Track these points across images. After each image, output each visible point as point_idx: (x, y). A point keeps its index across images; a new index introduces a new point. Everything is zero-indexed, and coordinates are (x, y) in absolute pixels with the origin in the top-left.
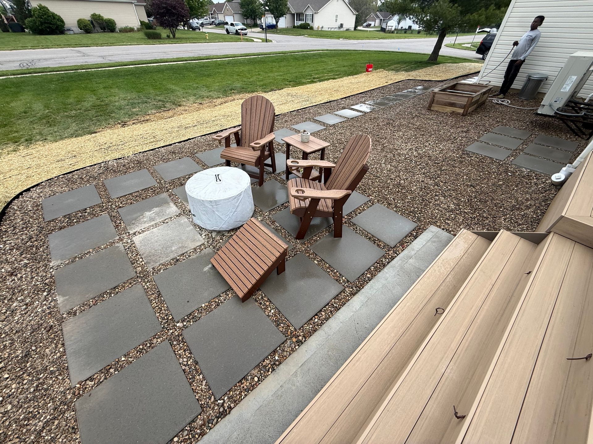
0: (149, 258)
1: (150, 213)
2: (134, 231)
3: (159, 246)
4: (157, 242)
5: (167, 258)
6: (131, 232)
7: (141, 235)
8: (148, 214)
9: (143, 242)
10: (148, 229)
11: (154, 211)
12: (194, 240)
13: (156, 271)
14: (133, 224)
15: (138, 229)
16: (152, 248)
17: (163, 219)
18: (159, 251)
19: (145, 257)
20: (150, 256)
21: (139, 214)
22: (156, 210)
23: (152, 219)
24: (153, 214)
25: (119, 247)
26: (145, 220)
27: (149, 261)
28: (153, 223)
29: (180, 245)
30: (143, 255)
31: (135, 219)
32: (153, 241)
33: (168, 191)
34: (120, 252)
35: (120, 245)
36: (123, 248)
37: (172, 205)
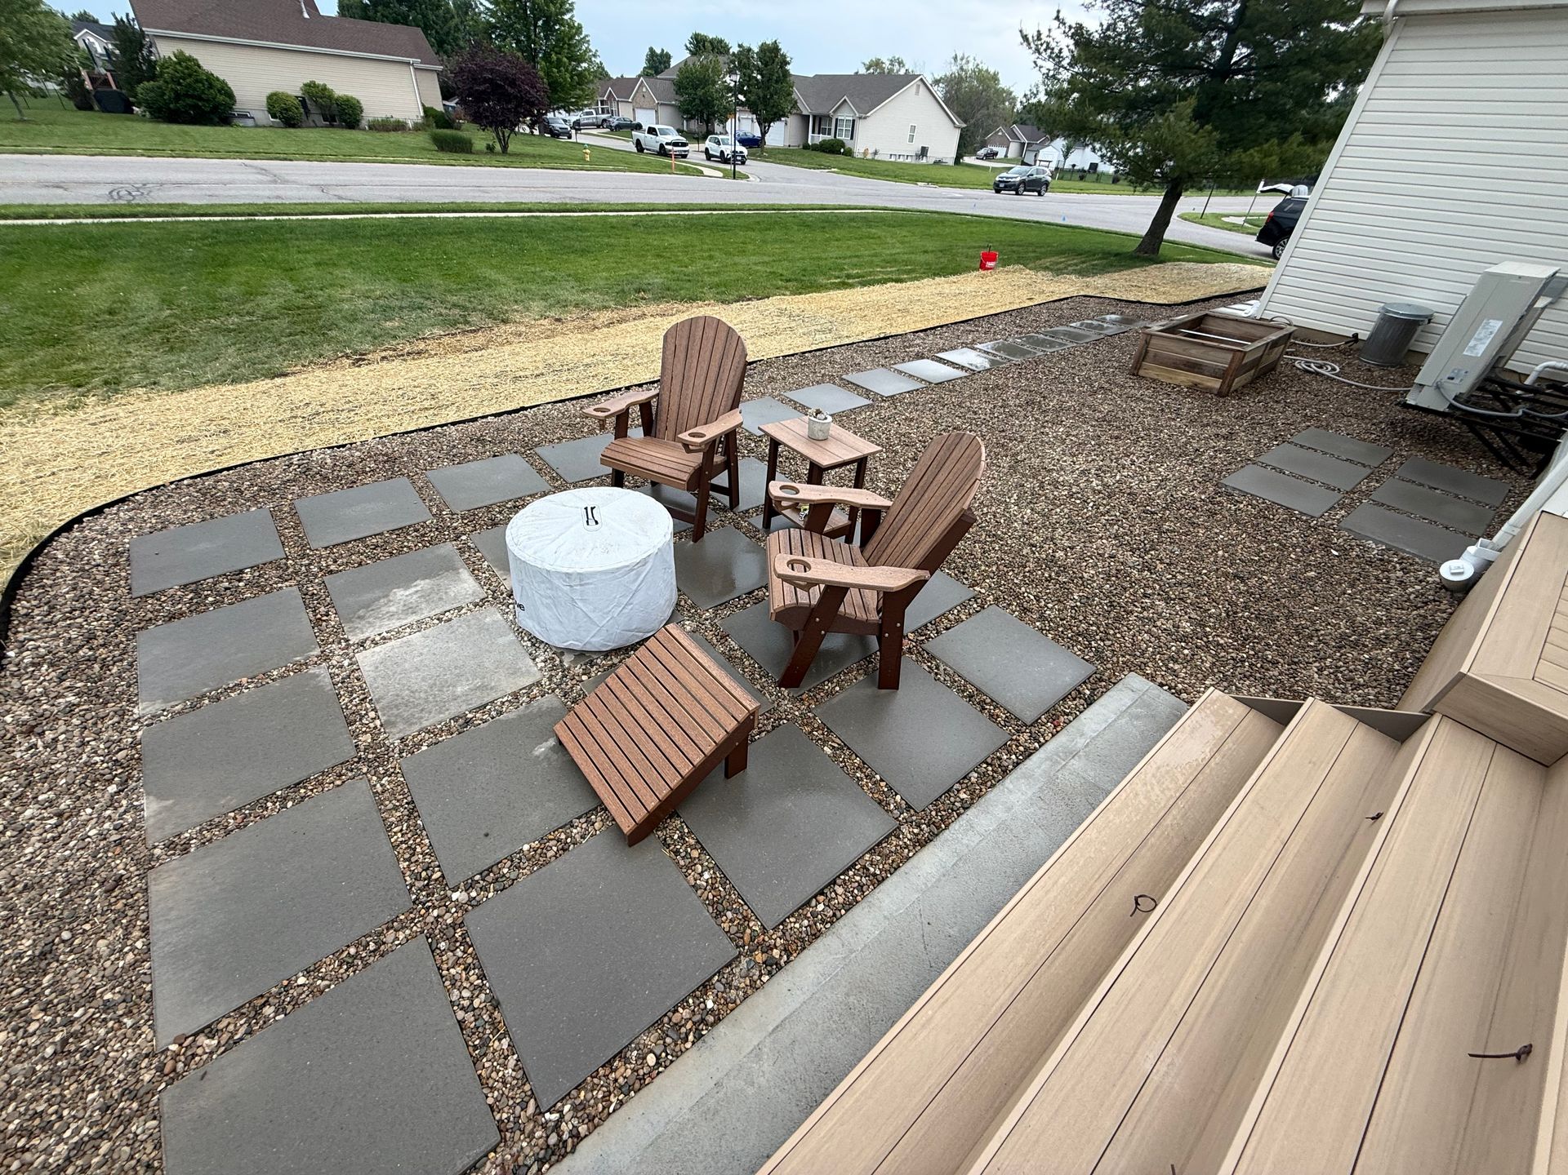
0: (395, 712)
1: (407, 593)
2: (362, 637)
3: (424, 679)
4: (417, 669)
5: (440, 713)
6: (353, 640)
7: (378, 649)
8: (400, 594)
9: (381, 667)
10: (398, 633)
11: (419, 588)
12: (515, 672)
13: (409, 746)
14: (359, 617)
15: (371, 633)
16: (404, 685)
17: (438, 611)
18: (422, 695)
19: (383, 709)
20: (396, 706)
21: (378, 593)
22: (422, 584)
23: (410, 609)
24: (415, 597)
25: (318, 676)
26: (393, 609)
27: (393, 719)
28: (412, 619)
29: (478, 682)
30: (378, 701)
31: (367, 606)
32: (407, 666)
33: (457, 538)
34: (319, 689)
35: (322, 671)
36: (328, 680)
37: (465, 574)
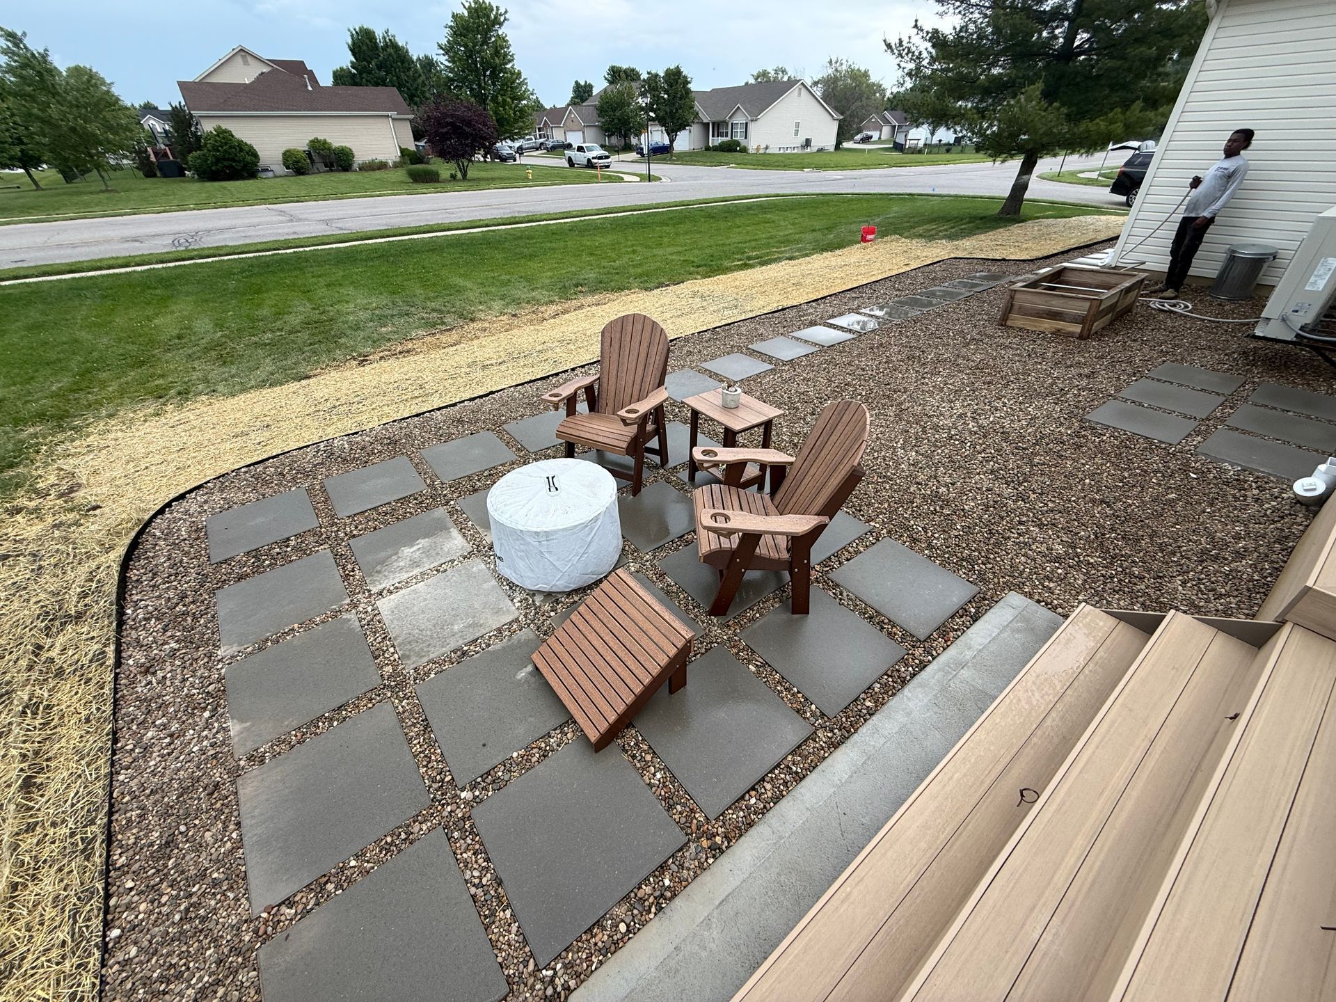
0: (408, 647)
1: (412, 551)
2: (381, 587)
3: (428, 620)
4: (423, 612)
5: (442, 646)
6: (374, 590)
7: (392, 597)
8: (407, 551)
9: (396, 611)
10: (407, 584)
11: (420, 546)
12: (496, 611)
13: (421, 675)
14: (377, 572)
15: (386, 584)
16: (414, 625)
17: (436, 564)
18: (429, 633)
19: (400, 645)
20: (409, 642)
21: (390, 552)
22: (423, 542)
23: (415, 564)
24: (418, 553)
25: (350, 620)
26: (402, 564)
27: (408, 652)
28: (417, 571)
29: (469, 620)
30: (396, 638)
31: (382, 562)
32: (415, 609)
33: (447, 503)
34: (351, 630)
35: (352, 616)
36: (357, 623)
37: (455, 532)
